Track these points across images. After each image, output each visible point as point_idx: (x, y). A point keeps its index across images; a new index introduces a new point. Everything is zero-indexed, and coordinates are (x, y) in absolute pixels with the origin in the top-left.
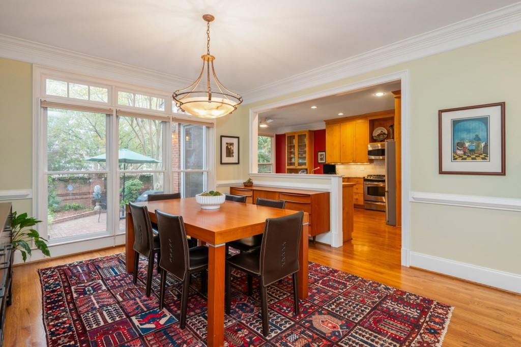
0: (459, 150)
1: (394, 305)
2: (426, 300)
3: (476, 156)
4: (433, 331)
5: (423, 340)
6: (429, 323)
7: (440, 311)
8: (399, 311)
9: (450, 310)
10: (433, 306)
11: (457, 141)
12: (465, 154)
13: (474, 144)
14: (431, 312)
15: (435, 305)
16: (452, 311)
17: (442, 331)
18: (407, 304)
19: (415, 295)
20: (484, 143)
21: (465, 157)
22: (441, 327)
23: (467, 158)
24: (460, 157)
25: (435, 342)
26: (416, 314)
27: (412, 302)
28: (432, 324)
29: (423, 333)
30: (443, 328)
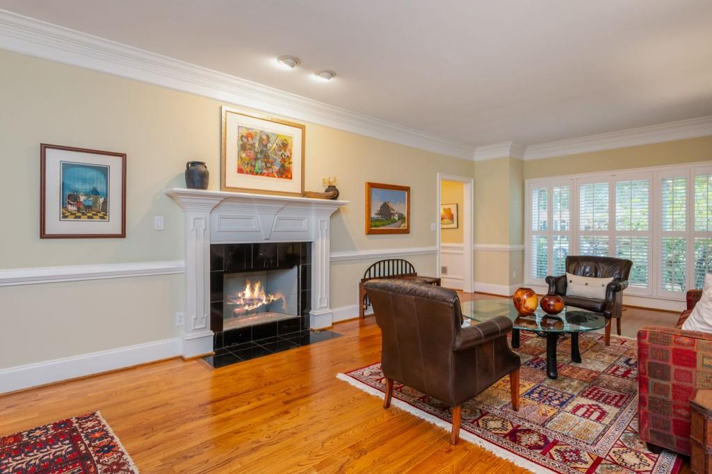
0: (71, 204)
1: (23, 459)
2: (60, 424)
3: (94, 214)
4: (106, 449)
5: (108, 465)
6: (93, 444)
7: (90, 424)
8: (40, 460)
9: (97, 417)
10: (77, 425)
11: (67, 193)
12: (79, 211)
13: (91, 199)
14: (82, 432)
15: (77, 423)
16: (101, 417)
17: (114, 441)
18: (41, 445)
19: (39, 429)
20: (103, 199)
21: (78, 214)
22: (109, 439)
23: (82, 217)
24: (72, 214)
25: (120, 457)
26: (67, 447)
27: (44, 439)
28: (97, 442)
29: (99, 458)
30: (112, 438)
